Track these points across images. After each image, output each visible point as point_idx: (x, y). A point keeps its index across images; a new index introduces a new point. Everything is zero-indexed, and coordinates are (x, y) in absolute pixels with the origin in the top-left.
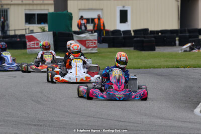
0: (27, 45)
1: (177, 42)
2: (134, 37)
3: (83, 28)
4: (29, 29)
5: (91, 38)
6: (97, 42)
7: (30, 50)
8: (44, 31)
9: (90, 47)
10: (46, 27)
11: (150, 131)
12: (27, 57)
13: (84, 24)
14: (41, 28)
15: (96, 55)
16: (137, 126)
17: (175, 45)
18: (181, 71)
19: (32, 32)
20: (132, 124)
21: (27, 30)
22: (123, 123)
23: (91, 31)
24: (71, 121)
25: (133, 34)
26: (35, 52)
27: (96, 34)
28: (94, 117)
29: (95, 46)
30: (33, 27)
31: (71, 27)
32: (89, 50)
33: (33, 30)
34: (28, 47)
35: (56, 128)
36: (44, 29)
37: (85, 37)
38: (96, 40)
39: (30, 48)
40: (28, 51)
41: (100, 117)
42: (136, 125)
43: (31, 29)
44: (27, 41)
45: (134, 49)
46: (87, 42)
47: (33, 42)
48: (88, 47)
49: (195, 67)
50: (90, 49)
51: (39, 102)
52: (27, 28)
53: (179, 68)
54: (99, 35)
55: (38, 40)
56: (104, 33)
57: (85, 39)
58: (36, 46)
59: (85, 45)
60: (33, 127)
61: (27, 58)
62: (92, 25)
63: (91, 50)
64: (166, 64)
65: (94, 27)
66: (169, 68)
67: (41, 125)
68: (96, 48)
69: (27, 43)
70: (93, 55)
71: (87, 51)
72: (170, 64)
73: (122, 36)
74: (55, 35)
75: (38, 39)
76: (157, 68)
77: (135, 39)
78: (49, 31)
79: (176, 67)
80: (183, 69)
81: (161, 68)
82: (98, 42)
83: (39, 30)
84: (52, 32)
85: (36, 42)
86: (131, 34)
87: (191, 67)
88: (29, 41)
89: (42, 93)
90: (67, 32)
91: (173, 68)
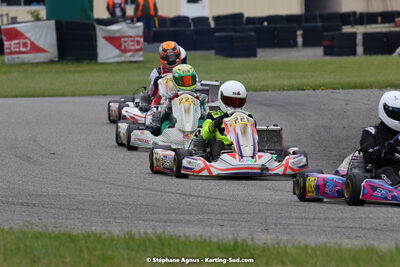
0: (6, 47)
1: (300, 40)
2: (216, 30)
3: (118, 12)
4: (7, 15)
5: (131, 32)
6: (142, 39)
7: (10, 57)
8: (37, 19)
9: (130, 51)
10: (42, 11)
11: (249, 213)
12: (4, 70)
13: (120, 4)
14: (32, 13)
15: (141, 65)
16: (222, 206)
17: (294, 45)
18: (308, 95)
19: (14, 20)
20: (212, 201)
21: (5, 18)
22: (195, 199)
23: (132, 20)
24: (93, 197)
25: (212, 25)
26: (20, 60)
27: (140, 24)
28: (138, 188)
29: (138, 47)
30: (17, 11)
31: (92, 10)
32: (128, 57)
33: (15, 18)
34: (6, 51)
35: (64, 209)
36: (38, 15)
37: (118, 31)
38: (140, 37)
39: (11, 53)
40: (6, 58)
41: (150, 187)
42: (220, 202)
43: (12, 15)
44: (4, 38)
45: (216, 54)
46: (123, 40)
47: (16, 41)
48: (125, 51)
49: (335, 89)
50: (129, 54)
51: (29, 160)
52: (4, 13)
53: (303, 90)
54: (147, 27)
55: (26, 38)
56: (157, 22)
57: (118, 35)
58: (22, 49)
59: (118, 46)
60: (18, 208)
61: (5, 73)
62: (133, 6)
63: (131, 56)
64: (278, 82)
65: (136, 10)
66: (284, 90)
67: (34, 205)
68: (141, 53)
69: (6, 43)
70: (135, 65)
71: (123, 59)
72: (285, 82)
73: (192, 28)
74: (59, 27)
75: (27, 35)
76: (261, 90)
77: (217, 34)
78: (48, 18)
79: (299, 89)
80: (311, 92)
81: (267, 90)
82: (145, 40)
83: (29, 17)
84: (53, 22)
85: (22, 41)
86: (209, 24)
87: (327, 89)
88: (9, 39)
89: (35, 141)
90: (84, 20)
91: (293, 89)
